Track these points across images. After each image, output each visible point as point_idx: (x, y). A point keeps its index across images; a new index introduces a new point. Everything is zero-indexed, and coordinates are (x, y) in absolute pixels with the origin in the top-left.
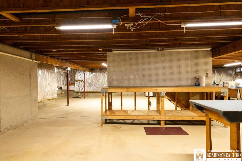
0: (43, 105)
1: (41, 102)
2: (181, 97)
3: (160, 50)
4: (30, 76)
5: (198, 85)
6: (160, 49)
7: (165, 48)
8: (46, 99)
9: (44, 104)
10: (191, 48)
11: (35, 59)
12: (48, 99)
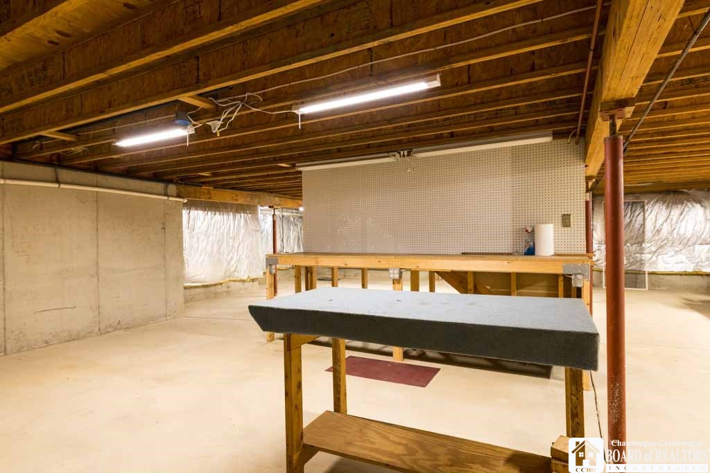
0: (227, 292)
1: (221, 284)
2: (489, 287)
3: (404, 155)
4: (164, 228)
5: (531, 252)
6: (402, 153)
7: (414, 150)
8: (235, 279)
9: (229, 289)
10: (489, 140)
11: (175, 195)
12: (239, 279)
